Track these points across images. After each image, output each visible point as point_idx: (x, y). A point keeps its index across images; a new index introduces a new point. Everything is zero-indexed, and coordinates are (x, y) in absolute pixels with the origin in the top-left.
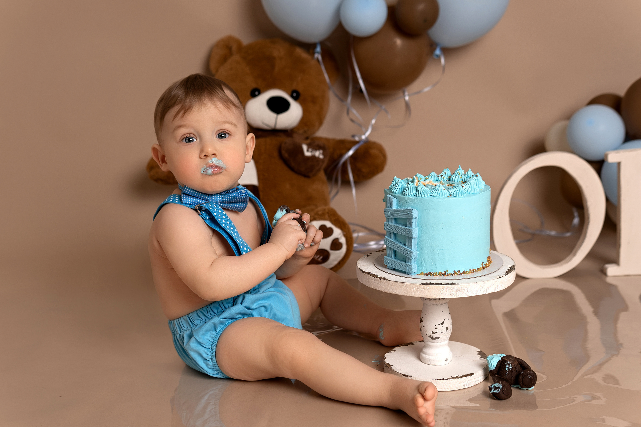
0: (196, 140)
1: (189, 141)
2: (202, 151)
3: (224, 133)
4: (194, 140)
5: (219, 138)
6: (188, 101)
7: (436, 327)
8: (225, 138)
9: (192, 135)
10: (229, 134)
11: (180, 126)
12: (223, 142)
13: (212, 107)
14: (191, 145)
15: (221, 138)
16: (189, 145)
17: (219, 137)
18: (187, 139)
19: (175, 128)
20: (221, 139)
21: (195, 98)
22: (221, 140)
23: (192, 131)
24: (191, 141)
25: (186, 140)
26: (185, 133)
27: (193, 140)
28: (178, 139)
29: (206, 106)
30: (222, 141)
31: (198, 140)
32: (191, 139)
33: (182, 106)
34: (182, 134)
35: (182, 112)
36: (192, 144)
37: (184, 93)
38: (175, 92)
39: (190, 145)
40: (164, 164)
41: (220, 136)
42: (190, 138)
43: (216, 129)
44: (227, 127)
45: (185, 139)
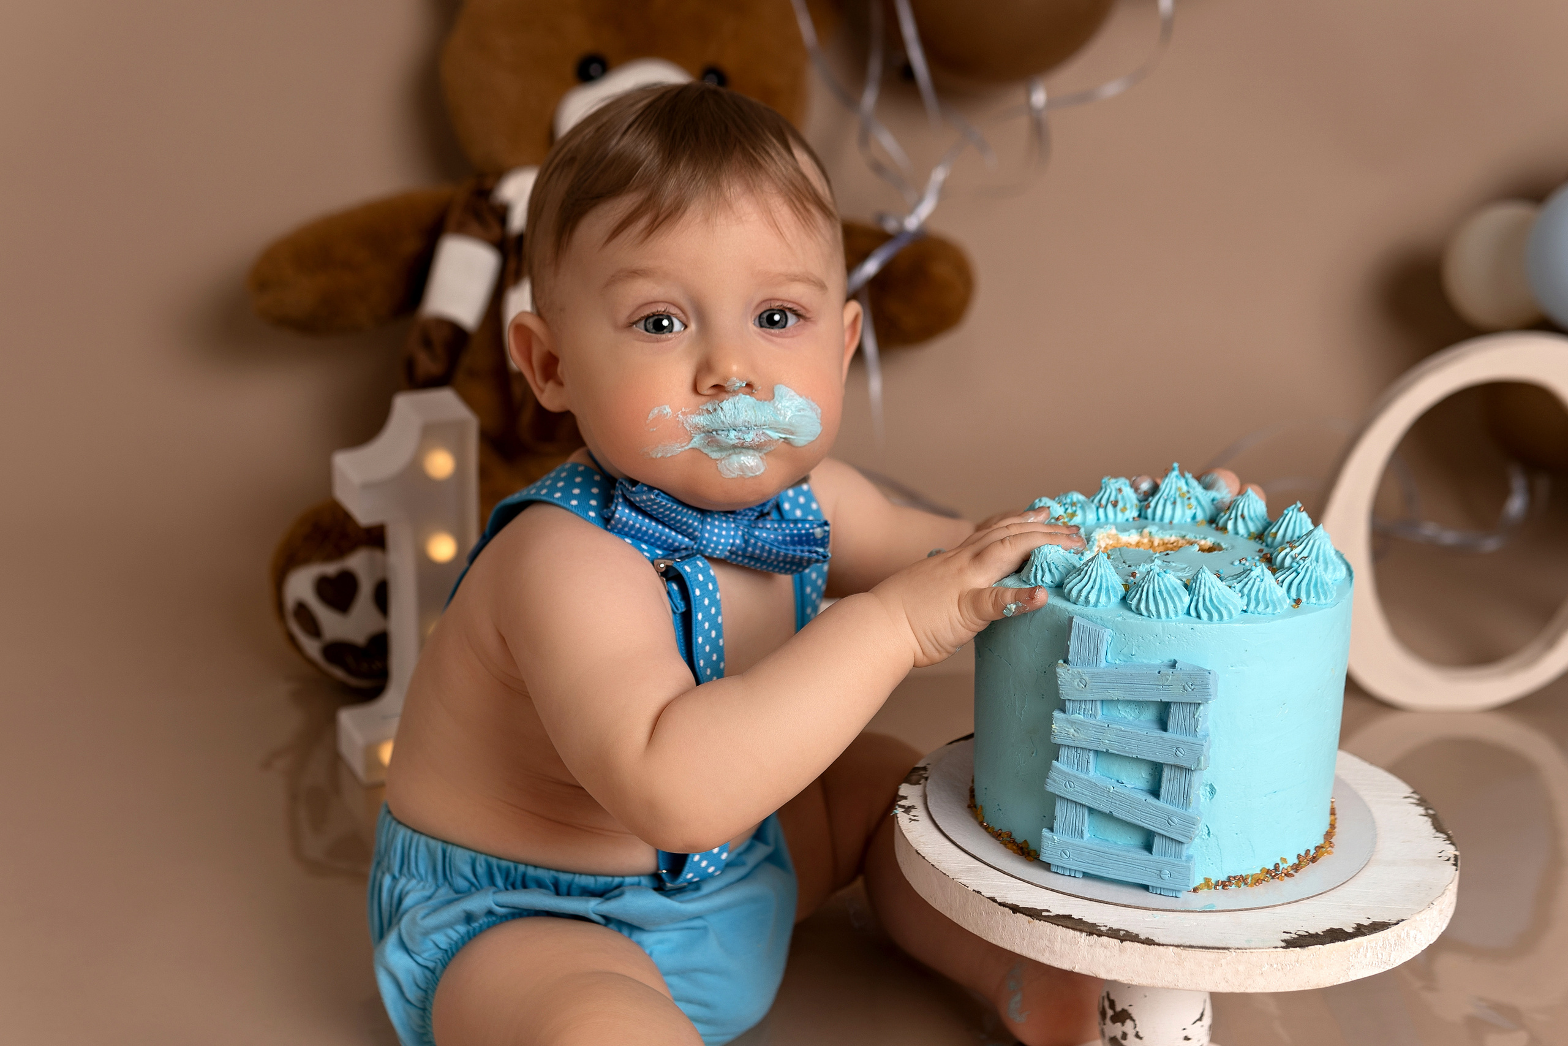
0: (686, 327)
1: (658, 328)
2: (705, 367)
3: (782, 311)
4: (677, 326)
5: (761, 326)
6: (672, 183)
7: (1185, 1033)
8: (784, 327)
9: (673, 310)
10: (798, 315)
11: (636, 273)
12: (778, 340)
13: (754, 217)
14: (668, 342)
15: (768, 326)
16: (658, 341)
17: (763, 324)
18: (651, 320)
19: (612, 276)
20: (768, 330)
21: (698, 178)
22: (772, 335)
23: (676, 294)
24: (665, 327)
25: (645, 326)
26: (651, 299)
27: (671, 323)
28: (623, 316)
29: (730, 206)
30: (775, 339)
31: (693, 327)
32: (665, 323)
33: (649, 198)
34: (640, 301)
35: (642, 223)
36: (671, 339)
37: (658, 152)
38: (622, 144)
39: (664, 344)
40: (550, 385)
41: (765, 320)
42: (661, 317)
43: (759, 298)
44: (796, 293)
45: (643, 322)
